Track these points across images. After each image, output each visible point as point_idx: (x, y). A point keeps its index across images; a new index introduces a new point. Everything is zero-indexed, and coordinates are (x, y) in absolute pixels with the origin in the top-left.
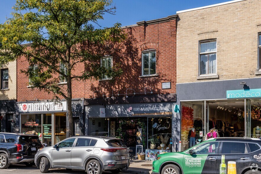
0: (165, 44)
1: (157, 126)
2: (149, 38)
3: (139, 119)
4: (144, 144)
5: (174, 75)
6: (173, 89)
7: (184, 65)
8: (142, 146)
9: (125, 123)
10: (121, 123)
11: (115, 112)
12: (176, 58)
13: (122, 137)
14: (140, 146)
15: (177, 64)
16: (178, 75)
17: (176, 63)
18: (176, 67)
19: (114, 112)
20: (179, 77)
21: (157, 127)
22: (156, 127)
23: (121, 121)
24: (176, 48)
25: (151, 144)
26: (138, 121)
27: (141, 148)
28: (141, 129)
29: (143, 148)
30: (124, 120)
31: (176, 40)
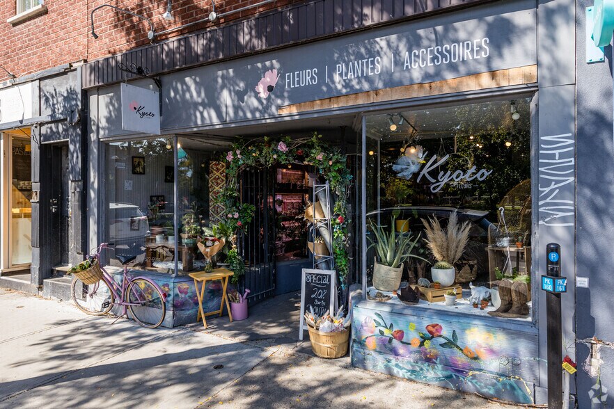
1: (424, 164)
3: (314, 139)
4: (342, 262)
8: (333, 273)
9: (250, 162)
10: (236, 160)
11: (205, 114)
13: (239, 223)
14: (324, 276)
19: (202, 113)
21: (425, 171)
22: (415, 175)
23: (235, 154)
25: (380, 261)
26: (311, 146)
27: (328, 287)
28: (327, 186)
29: (339, 283)
30: (247, 147)
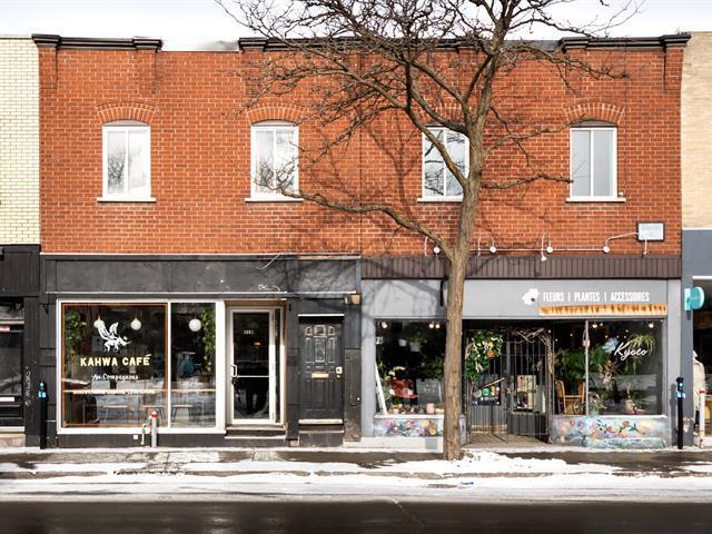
0: (647, 114)
1: (617, 347)
2: (594, 88)
5: (675, 204)
6: (668, 243)
7: (702, 179)
12: (679, 157)
15: (683, 173)
16: (688, 206)
17: (678, 171)
18: (679, 182)
20: (690, 209)
24: (679, 127)
31: (679, 105)
